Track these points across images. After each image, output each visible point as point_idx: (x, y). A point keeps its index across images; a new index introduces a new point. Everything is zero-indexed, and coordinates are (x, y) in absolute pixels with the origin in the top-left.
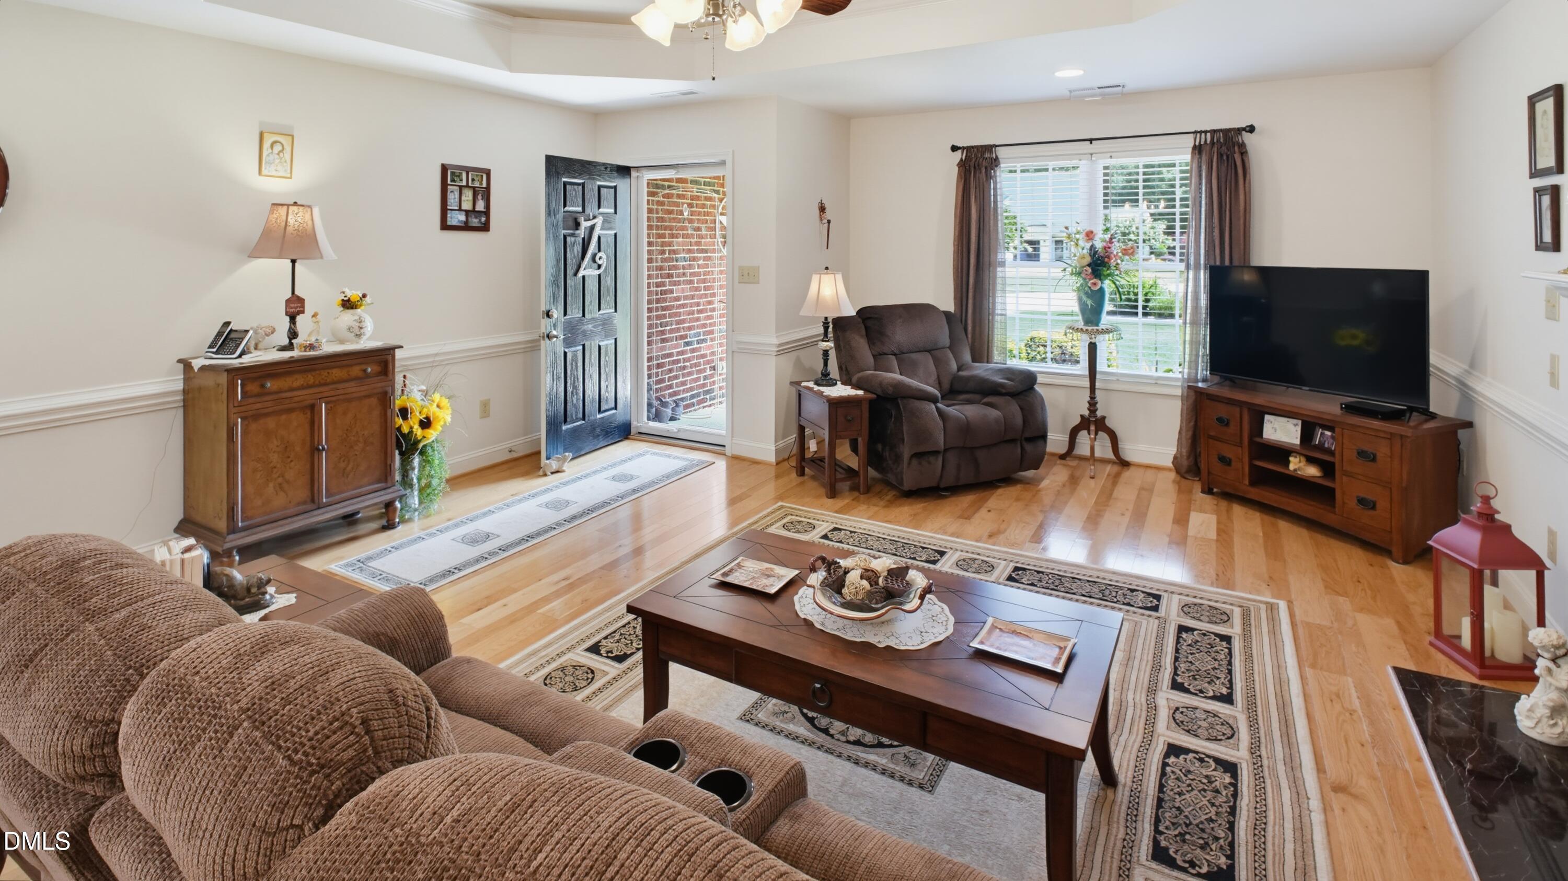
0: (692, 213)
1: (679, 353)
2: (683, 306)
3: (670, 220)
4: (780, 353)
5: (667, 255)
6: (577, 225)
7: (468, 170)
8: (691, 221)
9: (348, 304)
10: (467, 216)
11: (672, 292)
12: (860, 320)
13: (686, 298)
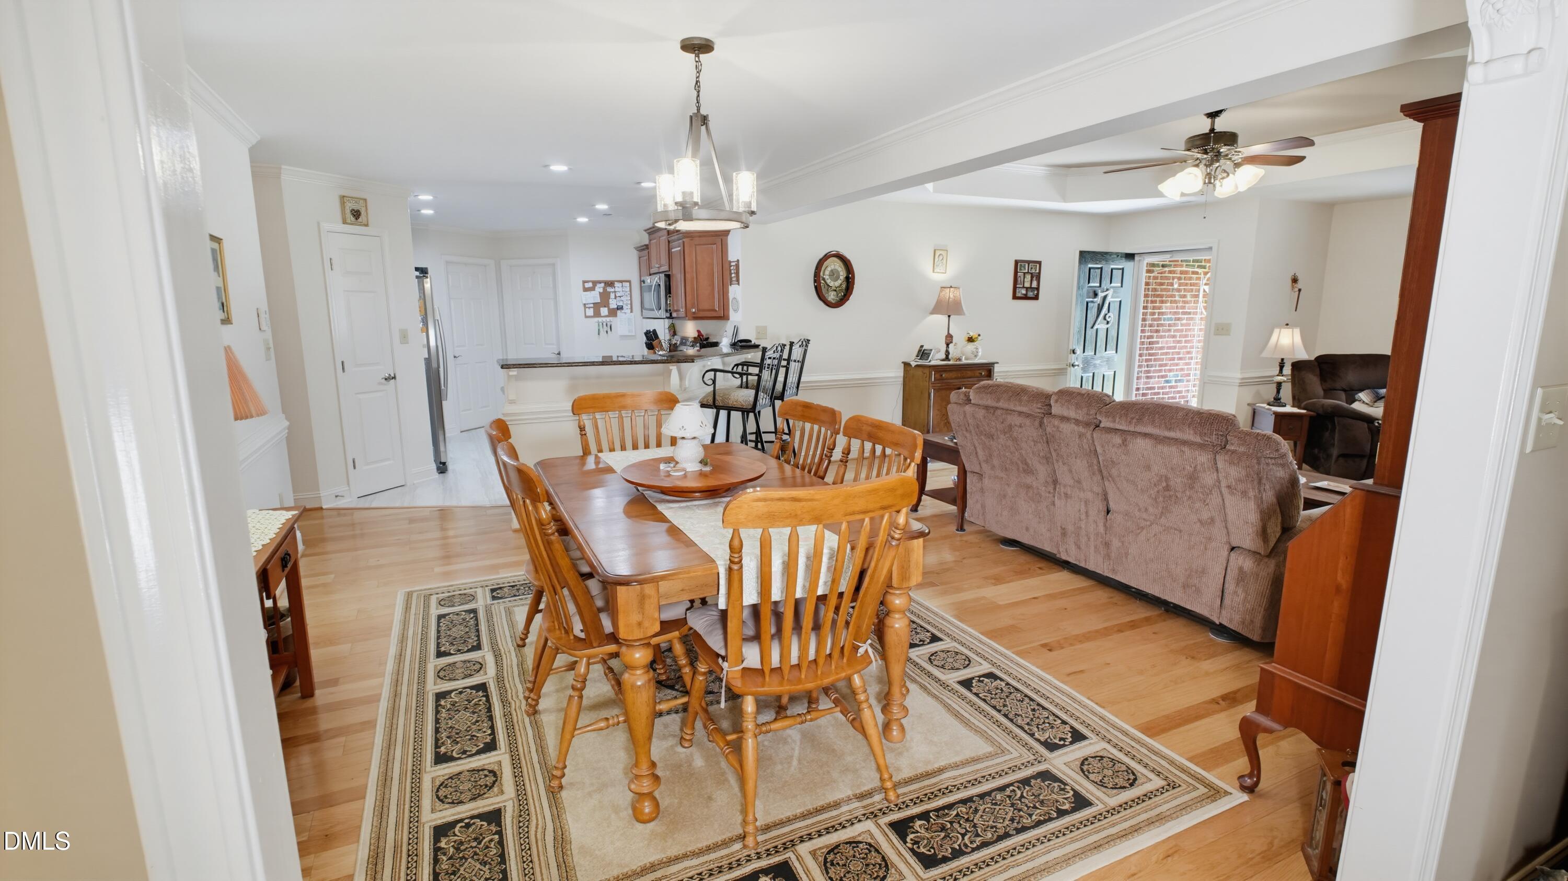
0: (1180, 285)
1: (1159, 388)
2: (1167, 354)
3: (1162, 290)
4: (1241, 385)
5: (1156, 316)
6: (1096, 295)
7: (1029, 262)
8: (1179, 290)
9: (971, 340)
10: (1027, 291)
11: (1157, 343)
12: (1316, 364)
13: (1169, 348)
